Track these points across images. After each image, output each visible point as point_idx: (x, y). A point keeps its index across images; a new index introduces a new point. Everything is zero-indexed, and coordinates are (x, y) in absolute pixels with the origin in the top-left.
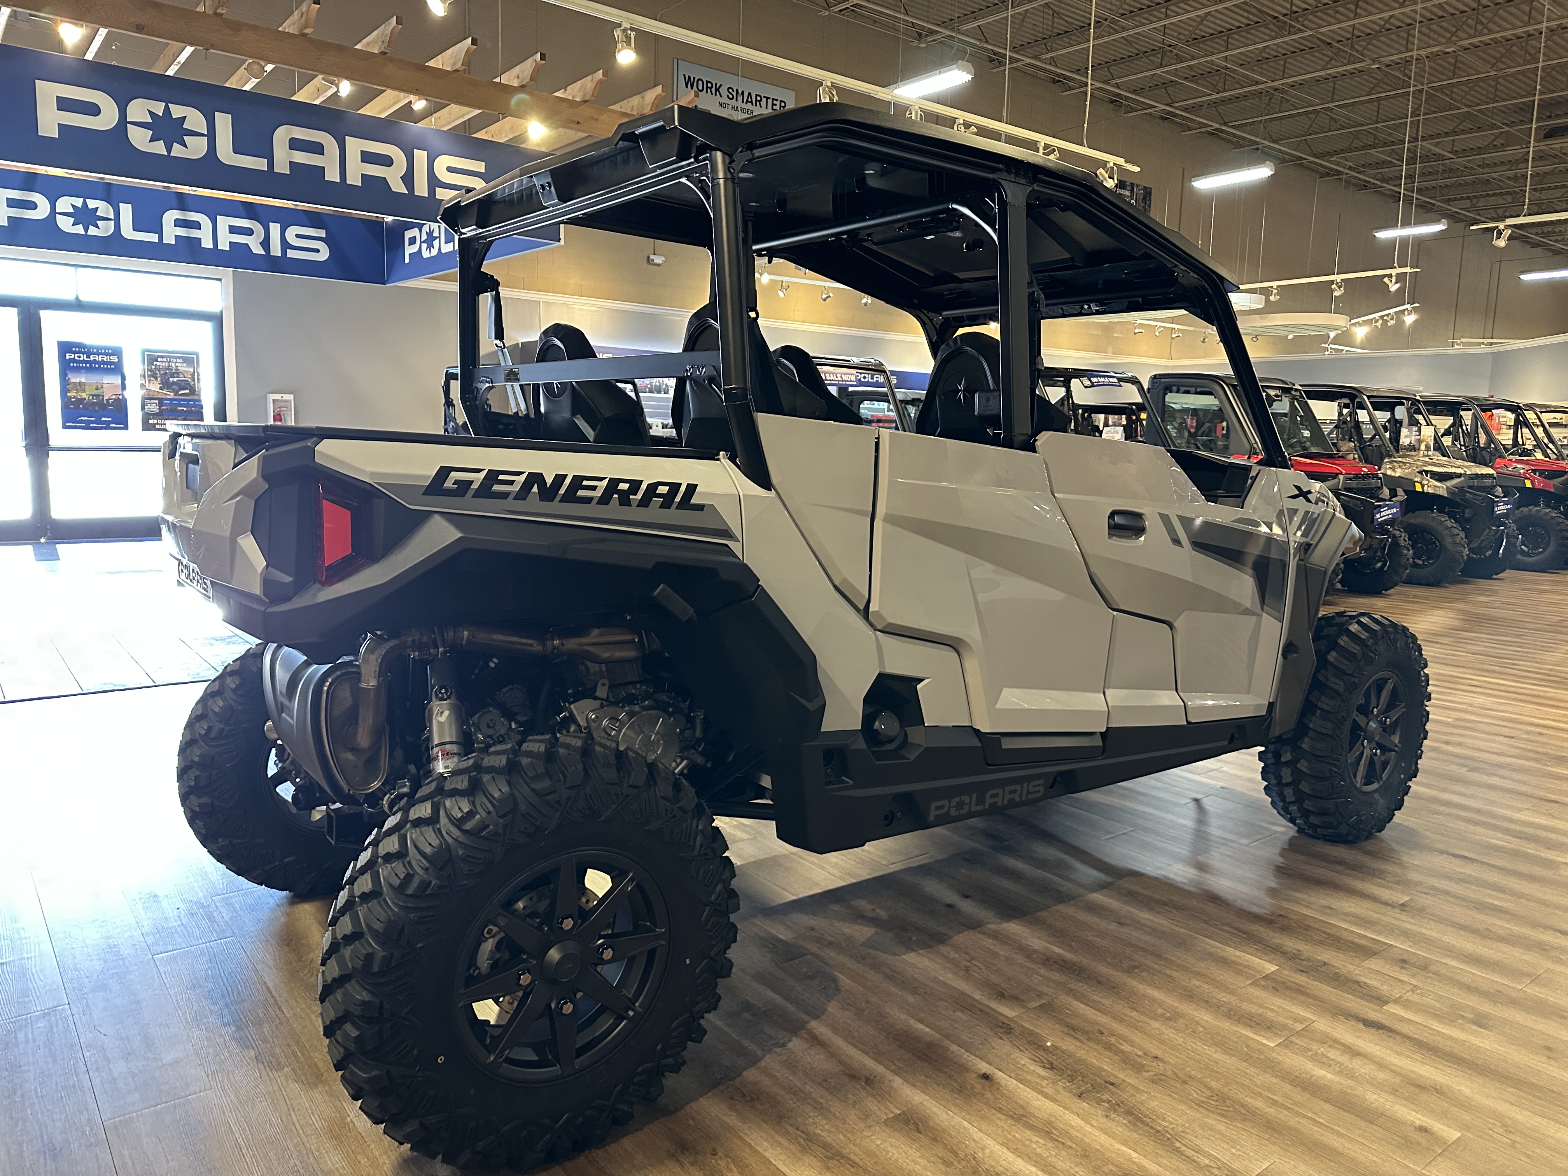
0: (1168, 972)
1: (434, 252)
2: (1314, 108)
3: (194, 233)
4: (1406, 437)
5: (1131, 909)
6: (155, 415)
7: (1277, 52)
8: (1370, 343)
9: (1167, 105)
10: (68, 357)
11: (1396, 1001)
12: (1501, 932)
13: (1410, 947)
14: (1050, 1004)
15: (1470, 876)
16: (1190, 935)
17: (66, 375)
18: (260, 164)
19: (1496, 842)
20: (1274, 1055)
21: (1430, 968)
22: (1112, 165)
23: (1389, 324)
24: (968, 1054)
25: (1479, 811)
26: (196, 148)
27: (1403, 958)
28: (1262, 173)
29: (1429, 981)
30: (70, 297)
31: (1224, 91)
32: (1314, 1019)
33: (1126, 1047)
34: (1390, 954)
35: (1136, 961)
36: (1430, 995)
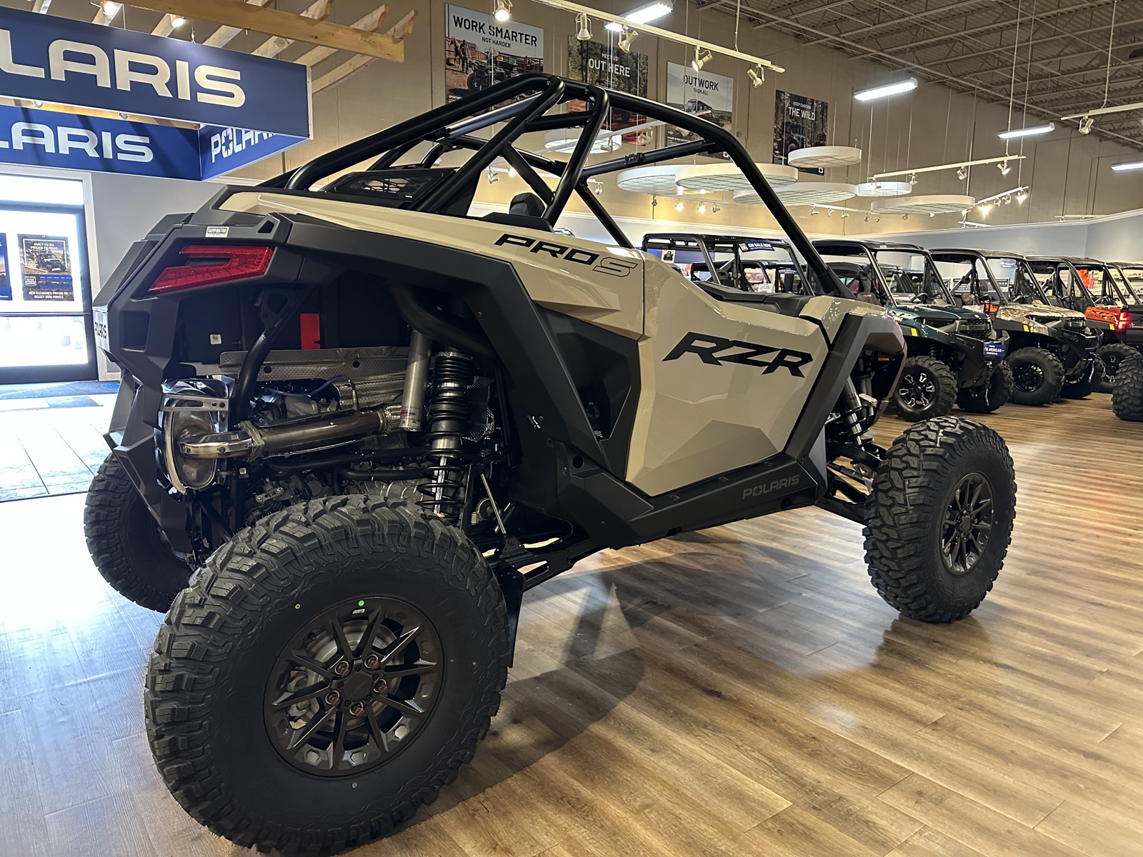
0: (678, 813)
1: (230, 153)
2: (950, 36)
5: (670, 733)
6: (33, 288)
8: (993, 219)
9: (836, 36)
12: (1025, 755)
13: (932, 775)
15: (1008, 688)
18: (39, 73)
19: (1040, 649)
21: (946, 802)
22: (760, 66)
23: (1007, 203)
27: (922, 789)
28: (908, 86)
29: (941, 819)
31: (879, 23)
34: (910, 785)
35: (650, 798)
36: (937, 838)
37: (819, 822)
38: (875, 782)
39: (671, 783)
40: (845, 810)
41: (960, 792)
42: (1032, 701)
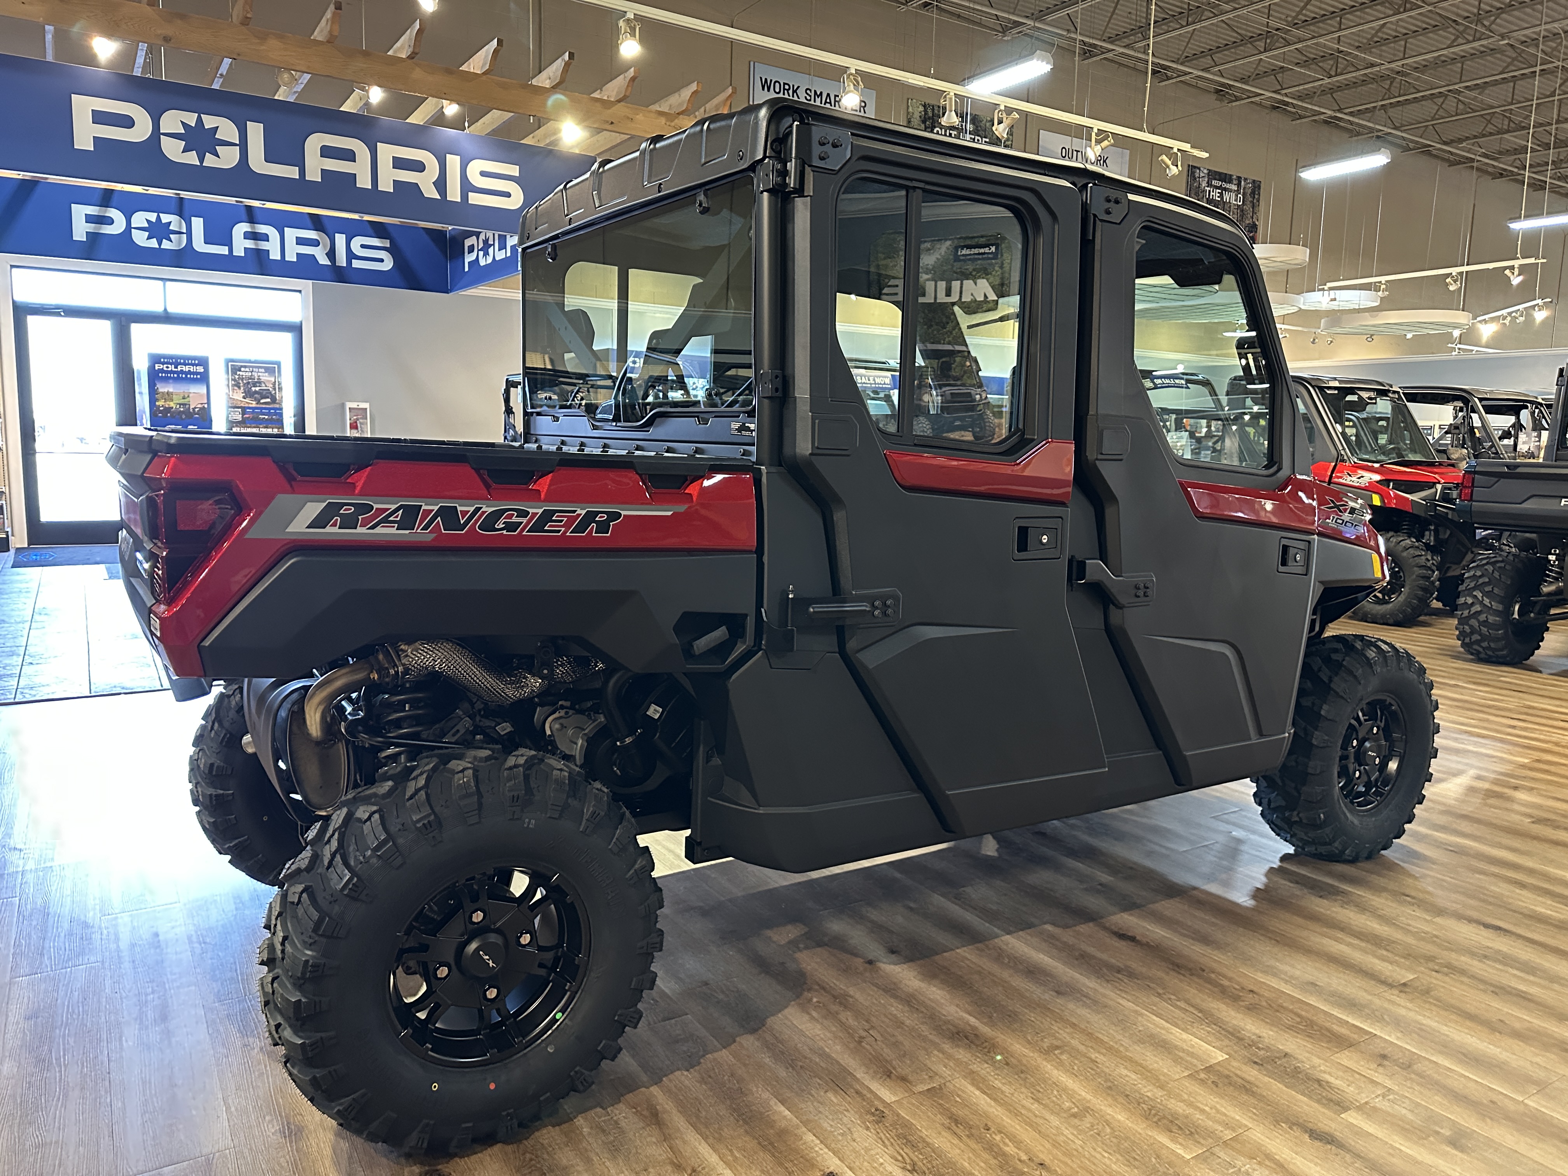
0: (1093, 1056)
1: (490, 260)
2: (1438, 90)
3: (264, 245)
4: (1524, 443)
5: (1077, 976)
6: (238, 424)
7: (1396, 31)
8: (1497, 342)
9: (1274, 92)
10: (157, 368)
11: (1360, 1108)
12: (1517, 1025)
13: (1398, 1038)
14: (941, 1088)
15: (1499, 952)
16: (1136, 1012)
17: (155, 385)
18: (292, 172)
19: (1543, 910)
20: (1186, 1170)
21: (1415, 1067)
22: (1175, 150)
23: (1518, 321)
24: (822, 1146)
25: (1531, 872)
26: (228, 158)
27: (1386, 1052)
28: (1376, 161)
29: (1408, 1084)
30: (159, 309)
31: (1336, 75)
32: (1250, 1126)
33: (1010, 1149)
34: (1371, 1047)
35: (1060, 1039)
36: (1404, 1103)
37: (1260, 1076)
38: (1328, 1042)
39: (1083, 1027)
40: (1293, 1067)
41: (1434, 1059)
42: (1529, 969)
